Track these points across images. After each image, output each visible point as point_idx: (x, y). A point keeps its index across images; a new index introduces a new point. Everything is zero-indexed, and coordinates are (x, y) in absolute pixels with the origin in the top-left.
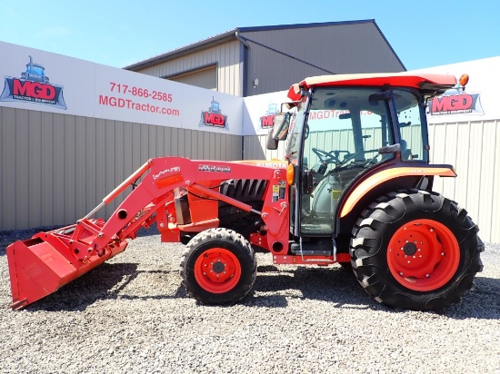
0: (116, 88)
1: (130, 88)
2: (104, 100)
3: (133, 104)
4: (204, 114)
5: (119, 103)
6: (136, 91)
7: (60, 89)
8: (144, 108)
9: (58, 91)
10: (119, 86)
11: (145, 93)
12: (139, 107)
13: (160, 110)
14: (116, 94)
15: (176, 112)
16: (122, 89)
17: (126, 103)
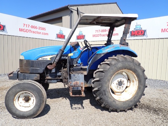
0: (25, 26)
1: (30, 26)
2: (21, 30)
3: (32, 31)
4: (57, 35)
5: (26, 31)
6: (32, 27)
7: (5, 26)
8: (36, 33)
9: (4, 27)
10: (26, 25)
11: (36, 28)
12: (34, 32)
13: (41, 33)
14: (25, 28)
15: (47, 34)
16: (28, 26)
17: (29, 31)
